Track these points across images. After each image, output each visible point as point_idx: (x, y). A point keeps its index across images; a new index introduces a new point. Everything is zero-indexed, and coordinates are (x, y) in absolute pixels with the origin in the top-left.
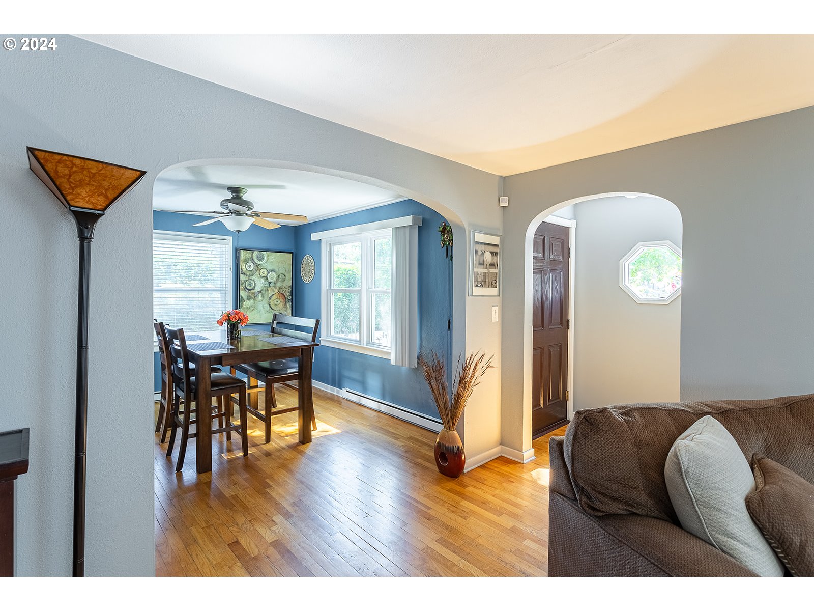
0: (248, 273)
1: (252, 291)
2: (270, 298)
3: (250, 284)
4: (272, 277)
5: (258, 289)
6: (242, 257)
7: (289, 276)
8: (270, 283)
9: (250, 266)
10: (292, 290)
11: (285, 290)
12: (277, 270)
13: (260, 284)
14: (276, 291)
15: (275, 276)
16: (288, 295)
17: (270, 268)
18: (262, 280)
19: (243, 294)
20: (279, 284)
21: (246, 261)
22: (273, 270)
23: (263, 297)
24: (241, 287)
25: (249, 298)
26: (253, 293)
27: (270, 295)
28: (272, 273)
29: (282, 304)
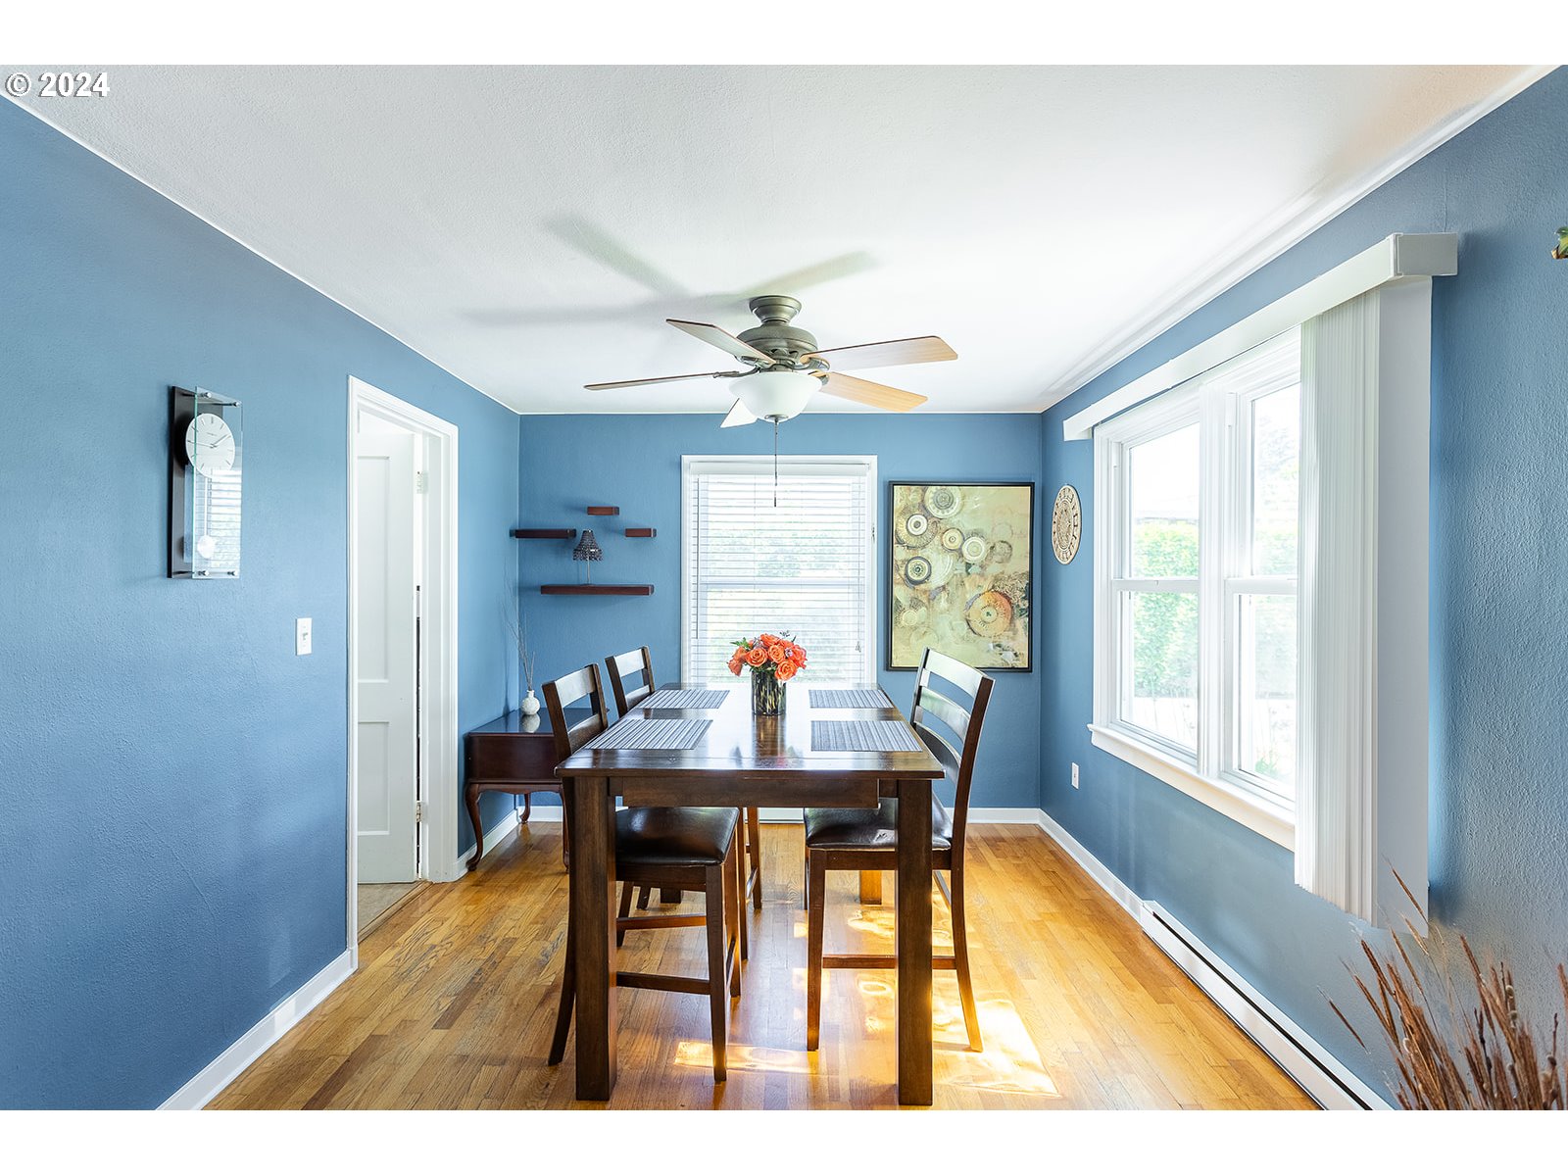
0: (913, 542)
1: (922, 586)
2: (969, 606)
3: (918, 570)
4: (976, 549)
5: (937, 581)
6: (898, 504)
7: (1022, 547)
8: (968, 566)
9: (917, 525)
10: (1031, 585)
11: (1010, 583)
12: (987, 531)
13: (942, 569)
14: (987, 585)
15: (984, 548)
16: (1018, 597)
17: (968, 527)
18: (950, 559)
19: (900, 592)
20: (994, 569)
21: (908, 512)
22: (975, 533)
23: (950, 601)
24: (896, 577)
25: (915, 604)
26: (925, 592)
27: (969, 597)
28: (975, 539)
29: (1002, 622)
